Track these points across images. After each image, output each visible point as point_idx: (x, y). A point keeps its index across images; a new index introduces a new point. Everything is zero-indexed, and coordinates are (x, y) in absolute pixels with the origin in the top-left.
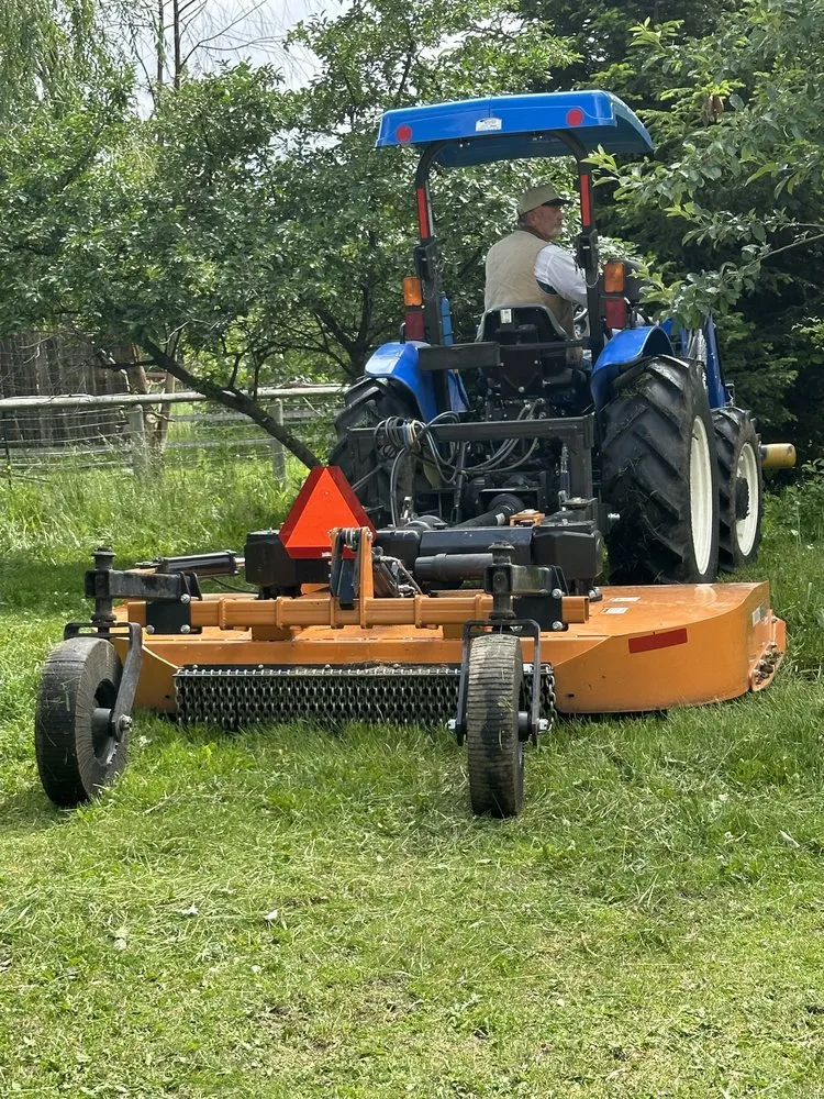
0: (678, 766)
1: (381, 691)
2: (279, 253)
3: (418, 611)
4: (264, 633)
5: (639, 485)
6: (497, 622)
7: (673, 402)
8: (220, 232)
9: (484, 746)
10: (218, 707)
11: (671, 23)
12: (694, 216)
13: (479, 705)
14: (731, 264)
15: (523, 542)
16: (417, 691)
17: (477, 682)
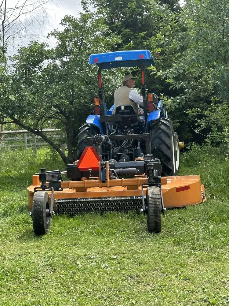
0: (195, 219)
1: (112, 204)
2: (52, 92)
3: (123, 183)
4: (79, 190)
5: (160, 151)
6: (150, 184)
7: (168, 129)
8: (34, 87)
9: (154, 215)
10: (68, 210)
11: (143, 33)
12: (173, 82)
13: (152, 204)
14: (182, 94)
15: (142, 165)
16: (122, 204)
17: (151, 198)
